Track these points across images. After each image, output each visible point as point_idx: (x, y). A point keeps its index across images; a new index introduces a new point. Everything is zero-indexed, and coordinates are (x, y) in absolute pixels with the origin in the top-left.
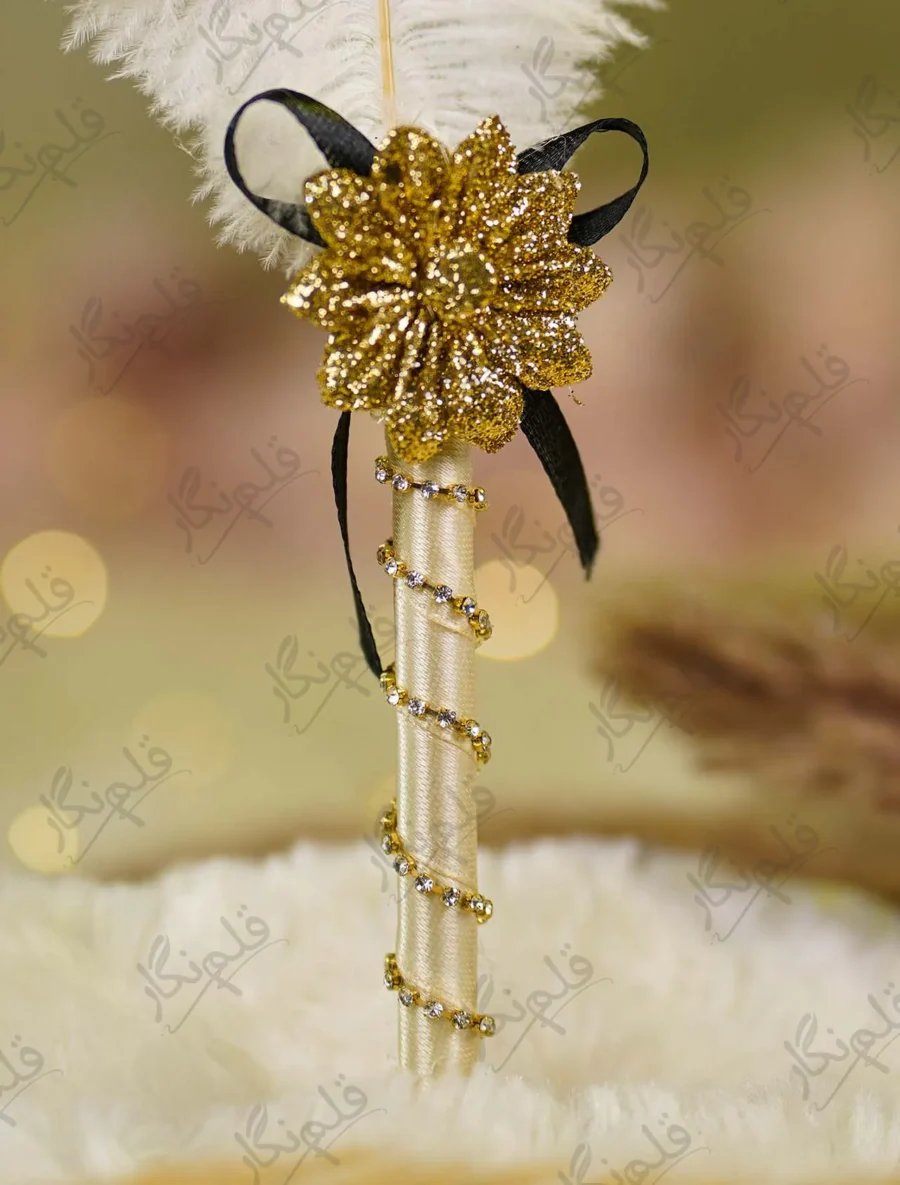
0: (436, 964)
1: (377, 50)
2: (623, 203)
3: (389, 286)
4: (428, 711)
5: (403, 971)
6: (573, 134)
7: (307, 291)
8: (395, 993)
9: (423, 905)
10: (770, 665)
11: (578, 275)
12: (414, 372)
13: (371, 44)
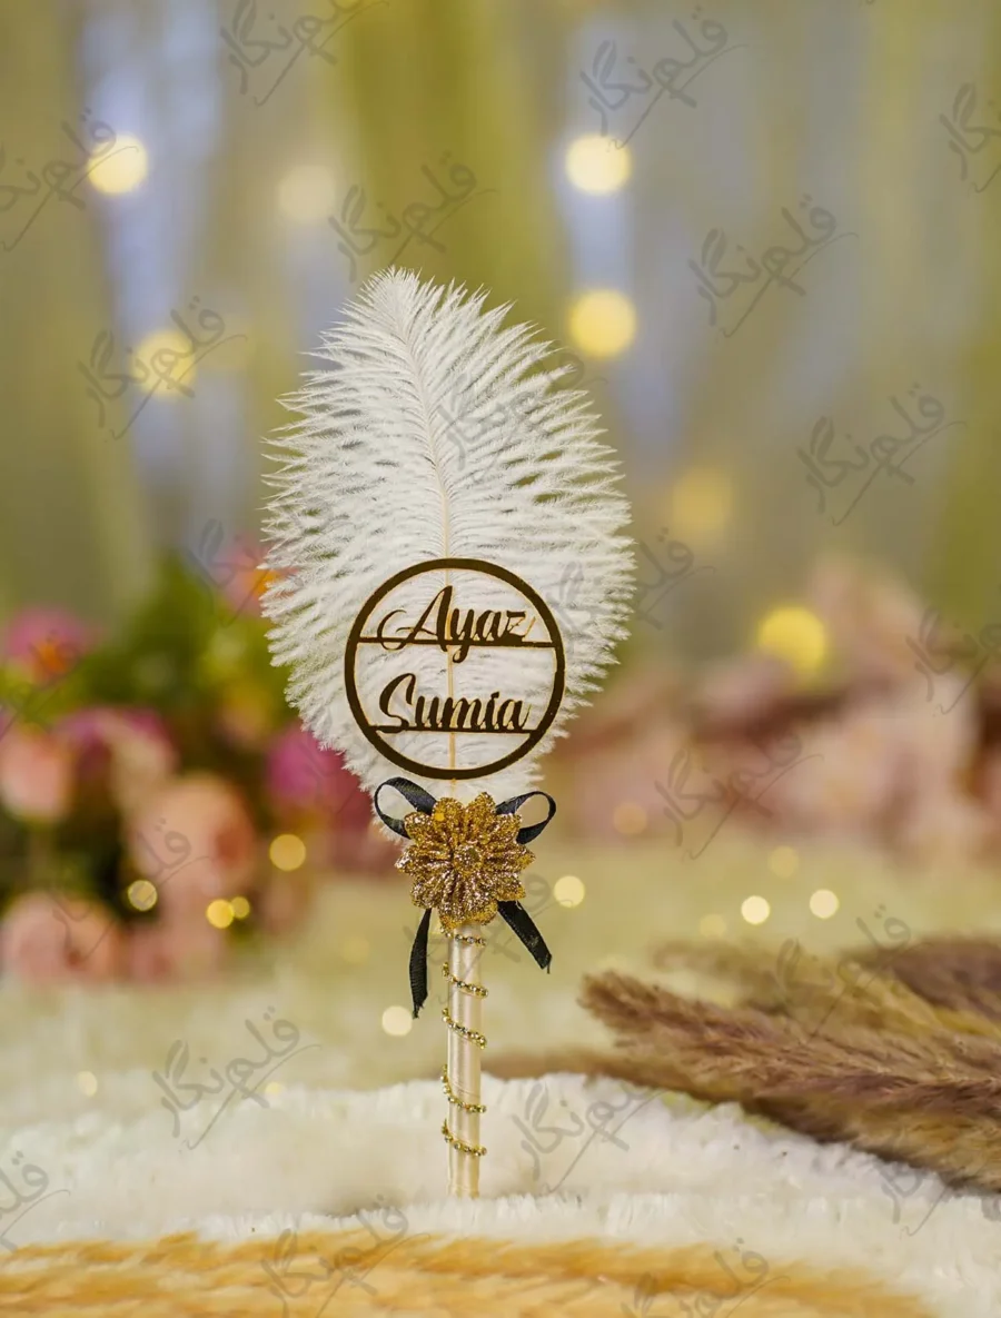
0: (460, 1126)
1: (449, 755)
2: (541, 826)
3: (440, 861)
4: (458, 1027)
5: (448, 1128)
6: (521, 797)
7: (404, 862)
8: (444, 1136)
9: (455, 1107)
10: (692, 1013)
11: (520, 855)
12: (450, 895)
13: (446, 753)
